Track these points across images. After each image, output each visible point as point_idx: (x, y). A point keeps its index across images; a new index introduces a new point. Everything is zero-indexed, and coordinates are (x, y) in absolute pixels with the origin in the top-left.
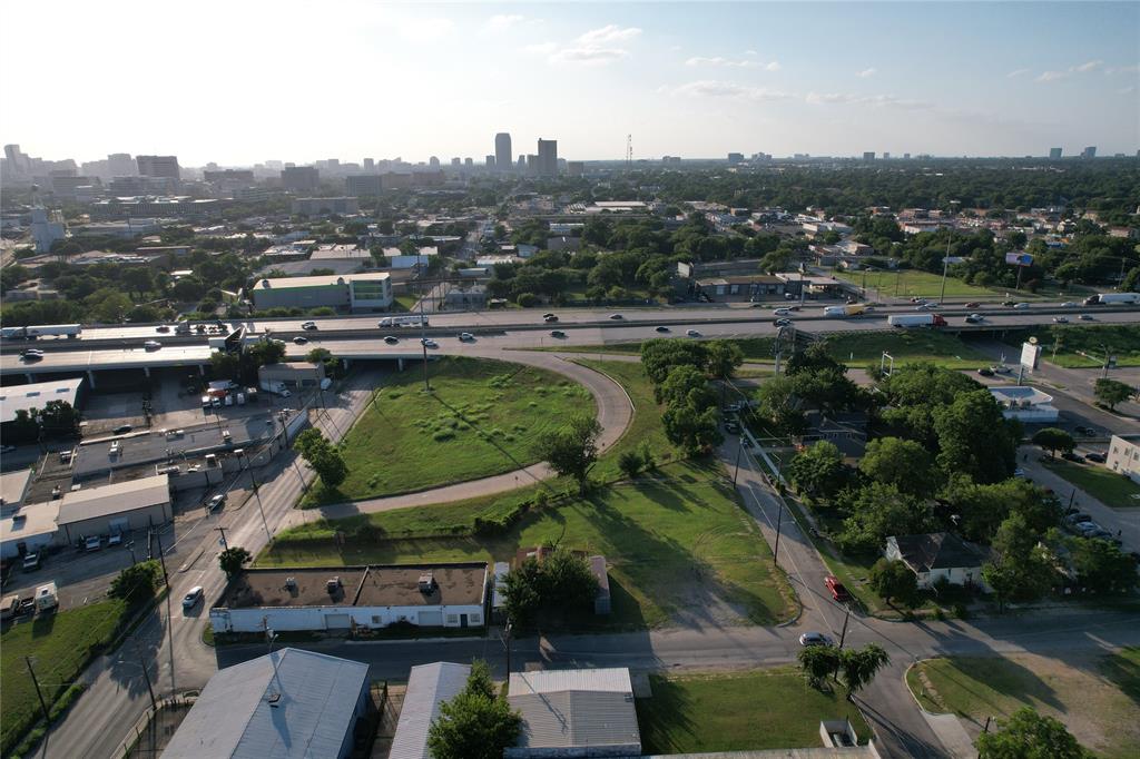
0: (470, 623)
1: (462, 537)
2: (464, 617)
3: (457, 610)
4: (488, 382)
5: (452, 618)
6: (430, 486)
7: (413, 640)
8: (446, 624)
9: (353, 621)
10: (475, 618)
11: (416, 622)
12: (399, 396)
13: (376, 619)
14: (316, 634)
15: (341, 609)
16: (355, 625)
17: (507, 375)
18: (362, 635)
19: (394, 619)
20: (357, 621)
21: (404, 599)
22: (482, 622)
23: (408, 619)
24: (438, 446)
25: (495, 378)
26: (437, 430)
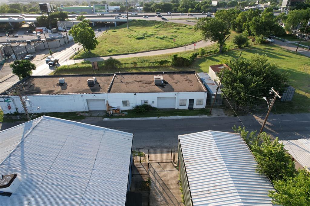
0: (195, 107)
1: (165, 67)
2: (191, 101)
3: (187, 96)
4: (153, 27)
5: (182, 103)
6: (139, 51)
7: (156, 118)
8: (177, 107)
9: (108, 105)
10: (200, 102)
11: (155, 105)
12: (116, 31)
13: (125, 103)
14: (81, 114)
15: (99, 96)
16: (109, 108)
17: (160, 25)
18: (116, 114)
19: (139, 103)
20: (111, 104)
21: (146, 89)
22: (204, 106)
23: (150, 103)
24: (138, 41)
25: (155, 25)
26: (136, 36)
